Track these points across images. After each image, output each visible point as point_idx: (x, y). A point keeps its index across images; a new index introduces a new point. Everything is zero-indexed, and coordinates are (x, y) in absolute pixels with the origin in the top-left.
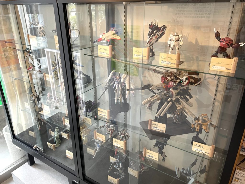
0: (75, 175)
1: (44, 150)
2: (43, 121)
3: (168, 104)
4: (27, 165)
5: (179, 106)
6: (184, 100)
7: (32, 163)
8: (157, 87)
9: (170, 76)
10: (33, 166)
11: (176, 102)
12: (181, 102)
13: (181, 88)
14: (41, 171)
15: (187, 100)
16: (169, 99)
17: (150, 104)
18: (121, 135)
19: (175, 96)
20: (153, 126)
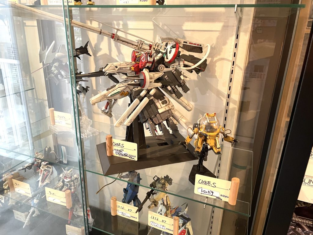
3: (141, 101)
5: (163, 106)
6: (174, 95)
8: (117, 67)
11: (158, 99)
12: (166, 99)
13: (166, 70)
15: (179, 96)
16: (143, 93)
17: (108, 104)
18: (65, 180)
19: (151, 82)
20: (115, 147)
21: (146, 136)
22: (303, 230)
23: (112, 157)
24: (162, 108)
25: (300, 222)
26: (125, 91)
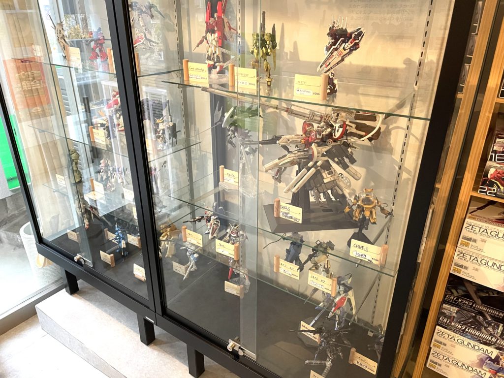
0: (148, 308)
1: (94, 263)
2: (94, 214)
3: (308, 171)
4: (64, 293)
5: (328, 176)
6: (341, 165)
7: (74, 289)
8: (289, 140)
9: (319, 122)
10: (76, 295)
11: (324, 170)
12: (332, 170)
13: (334, 144)
14: (89, 304)
15: (345, 167)
16: (311, 164)
17: (278, 171)
18: (232, 235)
19: (318, 156)
20: (281, 210)
21: (311, 201)
22: (485, 318)
23: (278, 218)
24: (327, 178)
25: (484, 310)
26: (295, 161)
